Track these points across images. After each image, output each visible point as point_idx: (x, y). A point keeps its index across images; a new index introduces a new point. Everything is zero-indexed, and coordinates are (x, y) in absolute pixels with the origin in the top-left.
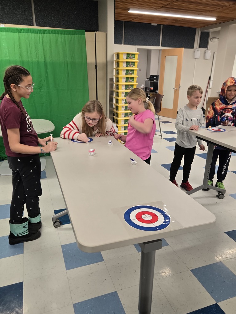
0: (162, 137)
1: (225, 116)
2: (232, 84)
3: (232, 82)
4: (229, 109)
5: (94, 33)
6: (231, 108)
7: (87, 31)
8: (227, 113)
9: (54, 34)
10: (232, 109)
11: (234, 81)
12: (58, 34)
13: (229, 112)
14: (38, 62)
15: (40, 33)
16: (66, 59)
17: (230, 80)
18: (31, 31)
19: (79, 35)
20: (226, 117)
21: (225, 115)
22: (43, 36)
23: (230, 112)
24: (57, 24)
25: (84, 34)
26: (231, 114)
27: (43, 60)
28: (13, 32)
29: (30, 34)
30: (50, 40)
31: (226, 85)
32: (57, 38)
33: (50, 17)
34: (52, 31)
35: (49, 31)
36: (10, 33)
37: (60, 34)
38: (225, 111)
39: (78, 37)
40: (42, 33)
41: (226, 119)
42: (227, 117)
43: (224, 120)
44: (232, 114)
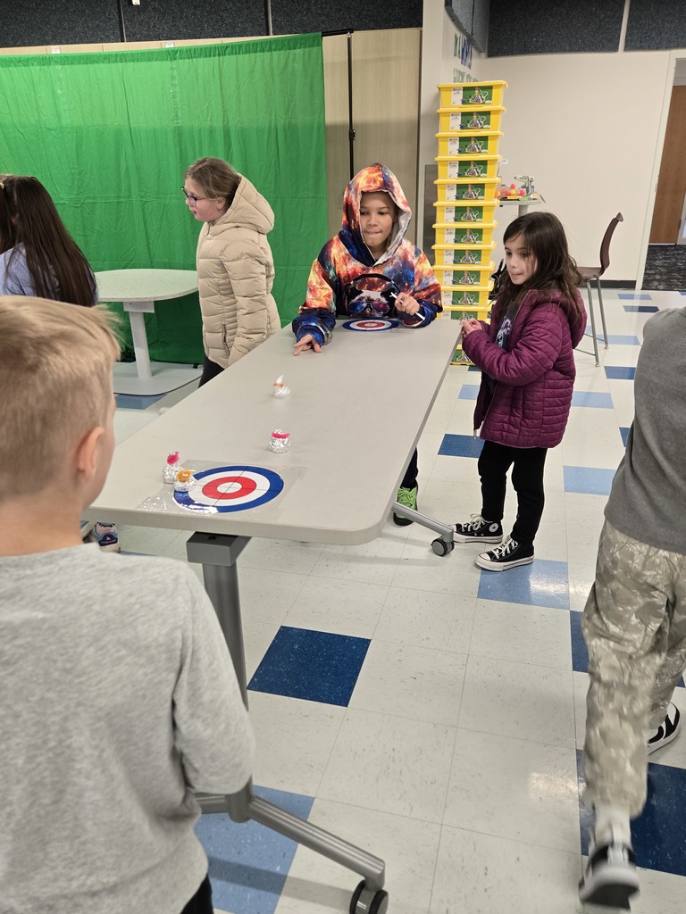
0: (597, 360)
1: (363, 298)
2: (374, 187)
3: (375, 181)
4: (376, 279)
5: (344, 37)
6: (381, 273)
7: (326, 34)
8: (369, 289)
9: (246, 53)
10: (383, 278)
11: (379, 176)
12: (255, 52)
13: (376, 289)
14: (212, 131)
15: (214, 56)
16: (273, 118)
17: (370, 173)
18: (195, 53)
19: (305, 47)
20: (364, 300)
21: (362, 295)
22: (221, 63)
23: (379, 289)
24: (323, 21)
25: (320, 44)
26: (381, 295)
27: (221, 125)
28: (160, 60)
29: (194, 60)
30: (237, 71)
31: (356, 190)
32: (253, 63)
33: (306, 6)
34: (240, 46)
35: (233, 46)
36: (155, 64)
37: (260, 51)
38: (362, 286)
39: (304, 54)
40: (219, 55)
41: (365, 305)
42: (369, 300)
43: (358, 308)
44: (383, 294)
